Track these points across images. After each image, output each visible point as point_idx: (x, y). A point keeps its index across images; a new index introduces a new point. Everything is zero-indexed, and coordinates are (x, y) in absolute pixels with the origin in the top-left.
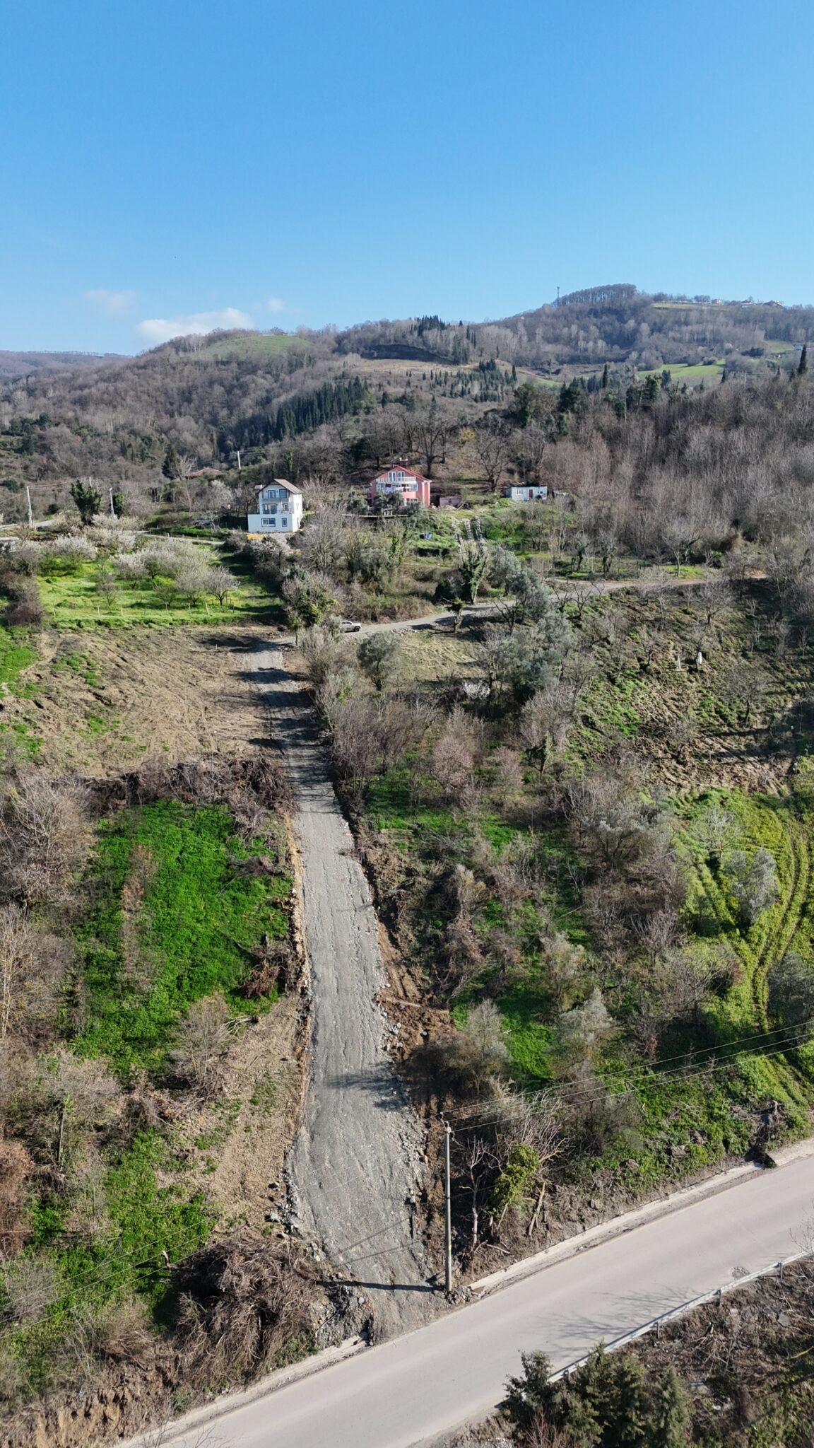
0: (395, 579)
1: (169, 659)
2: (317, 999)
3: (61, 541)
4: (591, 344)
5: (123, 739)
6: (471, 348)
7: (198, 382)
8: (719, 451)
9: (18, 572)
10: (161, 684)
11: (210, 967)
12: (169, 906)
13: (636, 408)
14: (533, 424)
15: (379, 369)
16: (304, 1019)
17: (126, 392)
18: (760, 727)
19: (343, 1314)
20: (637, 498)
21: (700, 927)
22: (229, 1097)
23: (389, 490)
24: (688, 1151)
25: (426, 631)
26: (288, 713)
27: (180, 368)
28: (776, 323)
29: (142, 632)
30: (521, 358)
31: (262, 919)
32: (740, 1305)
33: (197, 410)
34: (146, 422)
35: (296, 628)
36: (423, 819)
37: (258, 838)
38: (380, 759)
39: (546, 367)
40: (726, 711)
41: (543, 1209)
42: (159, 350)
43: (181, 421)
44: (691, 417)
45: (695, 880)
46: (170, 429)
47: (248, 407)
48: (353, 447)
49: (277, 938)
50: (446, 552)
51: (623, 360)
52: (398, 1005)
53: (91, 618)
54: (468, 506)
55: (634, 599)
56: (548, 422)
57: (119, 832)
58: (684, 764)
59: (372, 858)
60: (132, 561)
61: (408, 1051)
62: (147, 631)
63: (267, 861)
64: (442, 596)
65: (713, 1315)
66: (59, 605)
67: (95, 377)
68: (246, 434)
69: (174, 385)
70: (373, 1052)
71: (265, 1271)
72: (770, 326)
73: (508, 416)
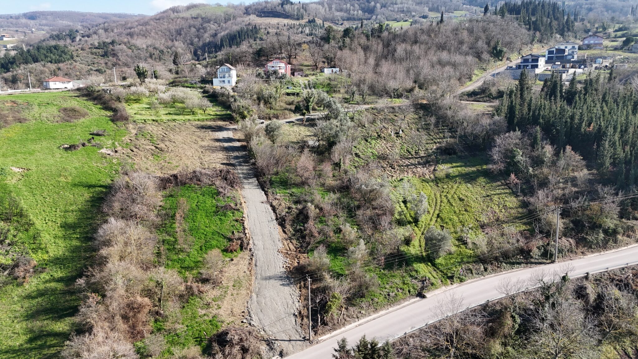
0: (278, 104)
1: (185, 134)
2: (256, 252)
3: (133, 89)
4: (356, 12)
5: (169, 163)
6: (304, 13)
7: (184, 26)
8: (409, 55)
9: (116, 101)
10: (182, 143)
11: (213, 242)
12: (194, 222)
13: (375, 36)
14: (332, 42)
15: (265, 22)
16: (251, 259)
17: (151, 30)
18: (423, 155)
19: (272, 349)
20: (376, 73)
21: (400, 223)
22: (224, 285)
23: (273, 69)
24: (396, 295)
25: (292, 124)
26: (236, 154)
27: (175, 20)
28: (433, 4)
29: (172, 124)
30: (326, 18)
31: (232, 226)
32: (413, 337)
33: (184, 38)
34: (161, 43)
35: (238, 121)
36: (294, 190)
37: (228, 197)
38: (275, 170)
39: (337, 22)
40: (410, 150)
41: (344, 314)
42: (164, 12)
43: (176, 43)
44: (397, 40)
45: (398, 207)
46: (172, 47)
47: (207, 38)
48: (257, 51)
49: (238, 232)
50: (298, 94)
51: (369, 19)
52: (287, 253)
53: (150, 118)
54: (306, 76)
55: (375, 111)
56: (339, 41)
57: (171, 196)
58: (394, 169)
59: (275, 203)
60: (166, 96)
61: (292, 268)
62: (174, 123)
63: (233, 205)
64: (297, 110)
65: (404, 341)
66: (135, 114)
67: (136, 23)
68: (206, 49)
69: (173, 27)
70: (279, 268)
71: (243, 335)
72: (430, 6)
73: (322, 38)
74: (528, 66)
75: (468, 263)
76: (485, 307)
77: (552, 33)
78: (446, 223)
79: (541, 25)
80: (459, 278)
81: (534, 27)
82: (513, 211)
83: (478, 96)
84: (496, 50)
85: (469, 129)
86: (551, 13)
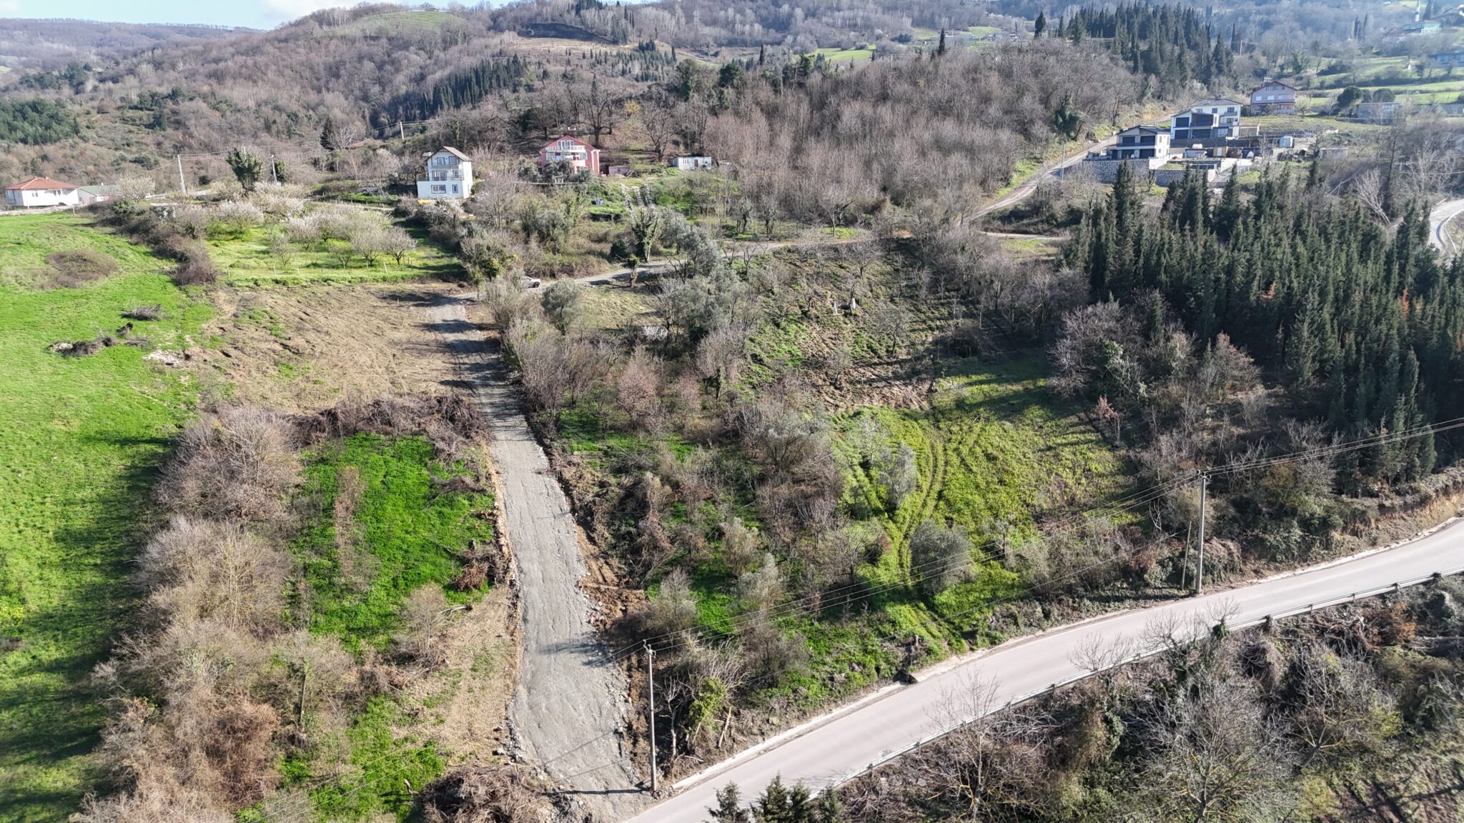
0: (571, 241)
1: (352, 313)
2: (525, 588)
3: (226, 206)
4: (747, 28)
5: (315, 382)
6: (630, 28)
7: (346, 57)
8: (869, 126)
9: (184, 235)
10: (347, 335)
11: (423, 568)
12: (378, 521)
13: (791, 84)
14: (695, 98)
15: (538, 47)
16: (515, 605)
17: (267, 65)
18: (905, 357)
19: (566, 814)
20: (796, 168)
21: (856, 513)
22: (451, 667)
23: (558, 158)
24: (847, 677)
25: (604, 286)
26: (475, 359)
27: (325, 42)
28: (922, 11)
29: (321, 290)
30: (679, 40)
31: (468, 529)
32: (888, 775)
33: (346, 85)
34: (291, 97)
35: (477, 283)
36: (612, 442)
37: (458, 461)
38: (568, 395)
39: (705, 49)
40: (876, 345)
41: (730, 727)
42: (299, 23)
43: (329, 97)
44: (842, 93)
45: (850, 477)
46: (318, 105)
47: (401, 84)
48: (520, 117)
49: (484, 542)
50: (617, 217)
51: (779, 44)
52: (598, 589)
53: (267, 277)
54: (637, 174)
55: (795, 256)
56: (710, 96)
57: (323, 461)
58: (840, 389)
59: (568, 474)
60: (305, 224)
61: (609, 622)
62: (326, 288)
63: (469, 480)
64: (617, 254)
65: (867, 783)
66: (231, 266)
67: (231, 50)
68: (401, 111)
69: (320, 59)
70: (579, 625)
71: (498, 784)
72: (916, 14)
73: (672, 89)
74: (1132, 152)
75: (1008, 600)
76: (1045, 700)
77: (1185, 78)
78: (959, 511)
79: (1159, 61)
80: (988, 635)
81: (1144, 64)
82: (1105, 482)
83: (1025, 221)
84: (1063, 116)
85: (1005, 299)
86: (1182, 32)
